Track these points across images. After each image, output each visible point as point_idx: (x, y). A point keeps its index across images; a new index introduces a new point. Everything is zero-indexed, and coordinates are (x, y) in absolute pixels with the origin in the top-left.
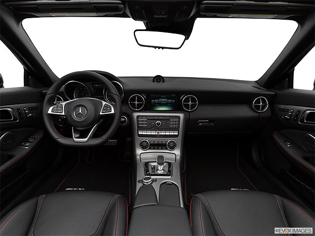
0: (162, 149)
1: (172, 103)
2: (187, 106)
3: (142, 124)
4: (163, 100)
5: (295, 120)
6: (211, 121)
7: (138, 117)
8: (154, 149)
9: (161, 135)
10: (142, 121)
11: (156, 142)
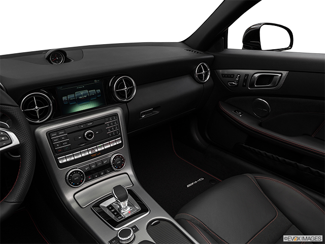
0: (106, 173)
1: (97, 94)
2: (122, 95)
3: (61, 144)
4: (82, 93)
5: (243, 86)
6: (156, 107)
7: (49, 134)
8: (93, 178)
9: (98, 152)
10: (60, 139)
11: (93, 166)
